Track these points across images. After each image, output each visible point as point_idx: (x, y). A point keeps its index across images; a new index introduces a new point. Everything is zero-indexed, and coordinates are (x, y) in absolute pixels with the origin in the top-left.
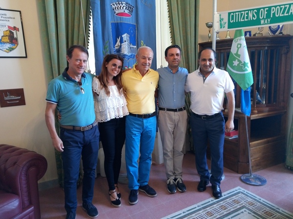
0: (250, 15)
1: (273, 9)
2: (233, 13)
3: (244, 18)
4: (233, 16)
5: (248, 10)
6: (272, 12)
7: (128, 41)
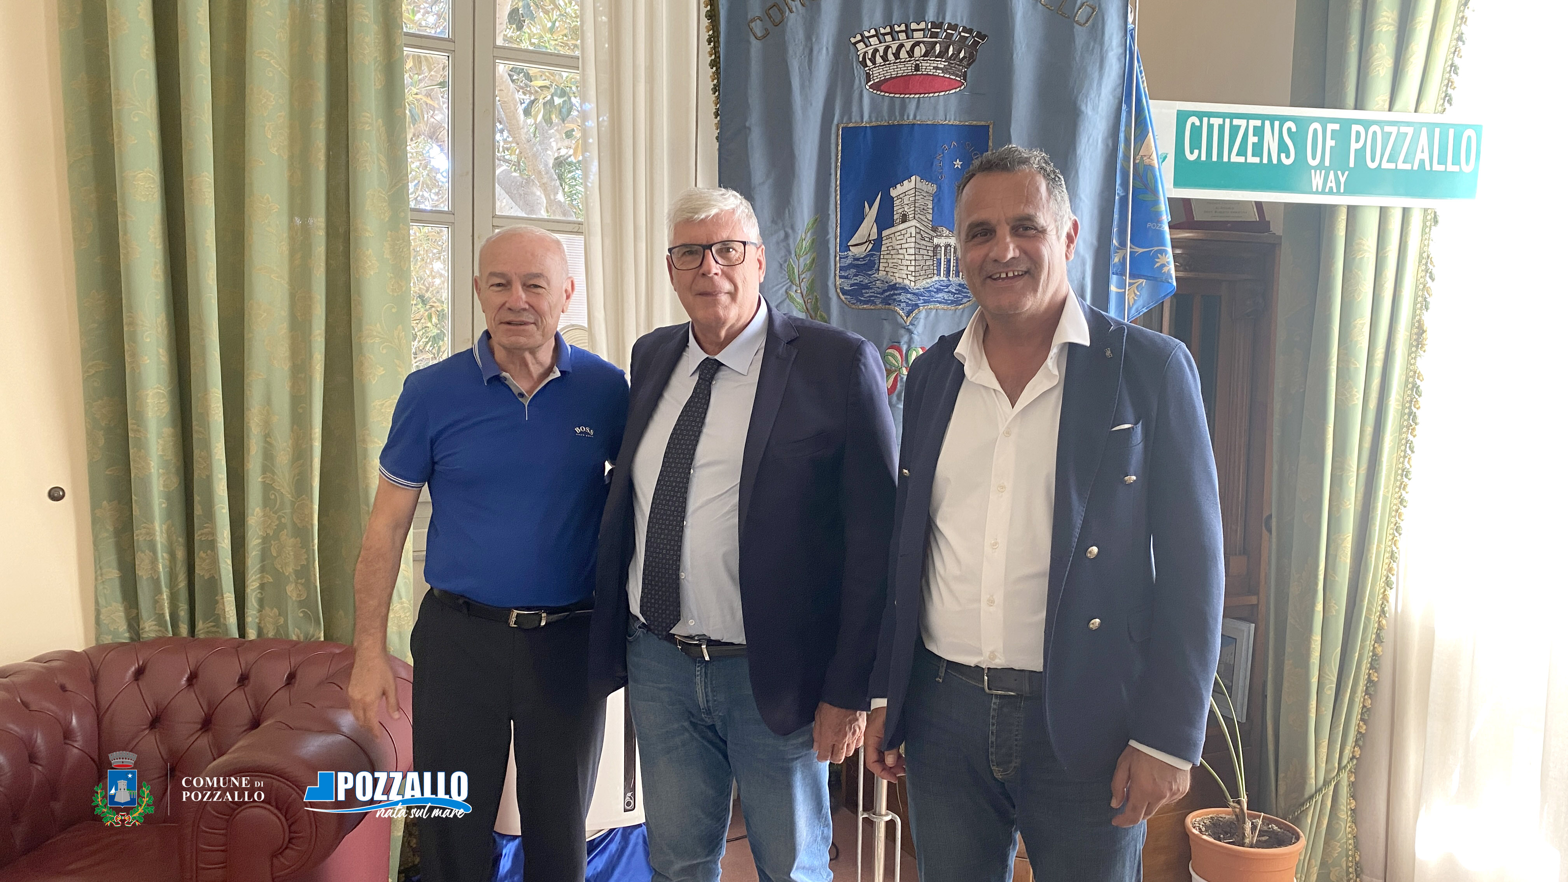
0: (1271, 142)
1: (1358, 133)
2: (1200, 115)
3: (1242, 152)
4: (1196, 131)
5: (1263, 118)
6: (1354, 146)
7: (922, 217)
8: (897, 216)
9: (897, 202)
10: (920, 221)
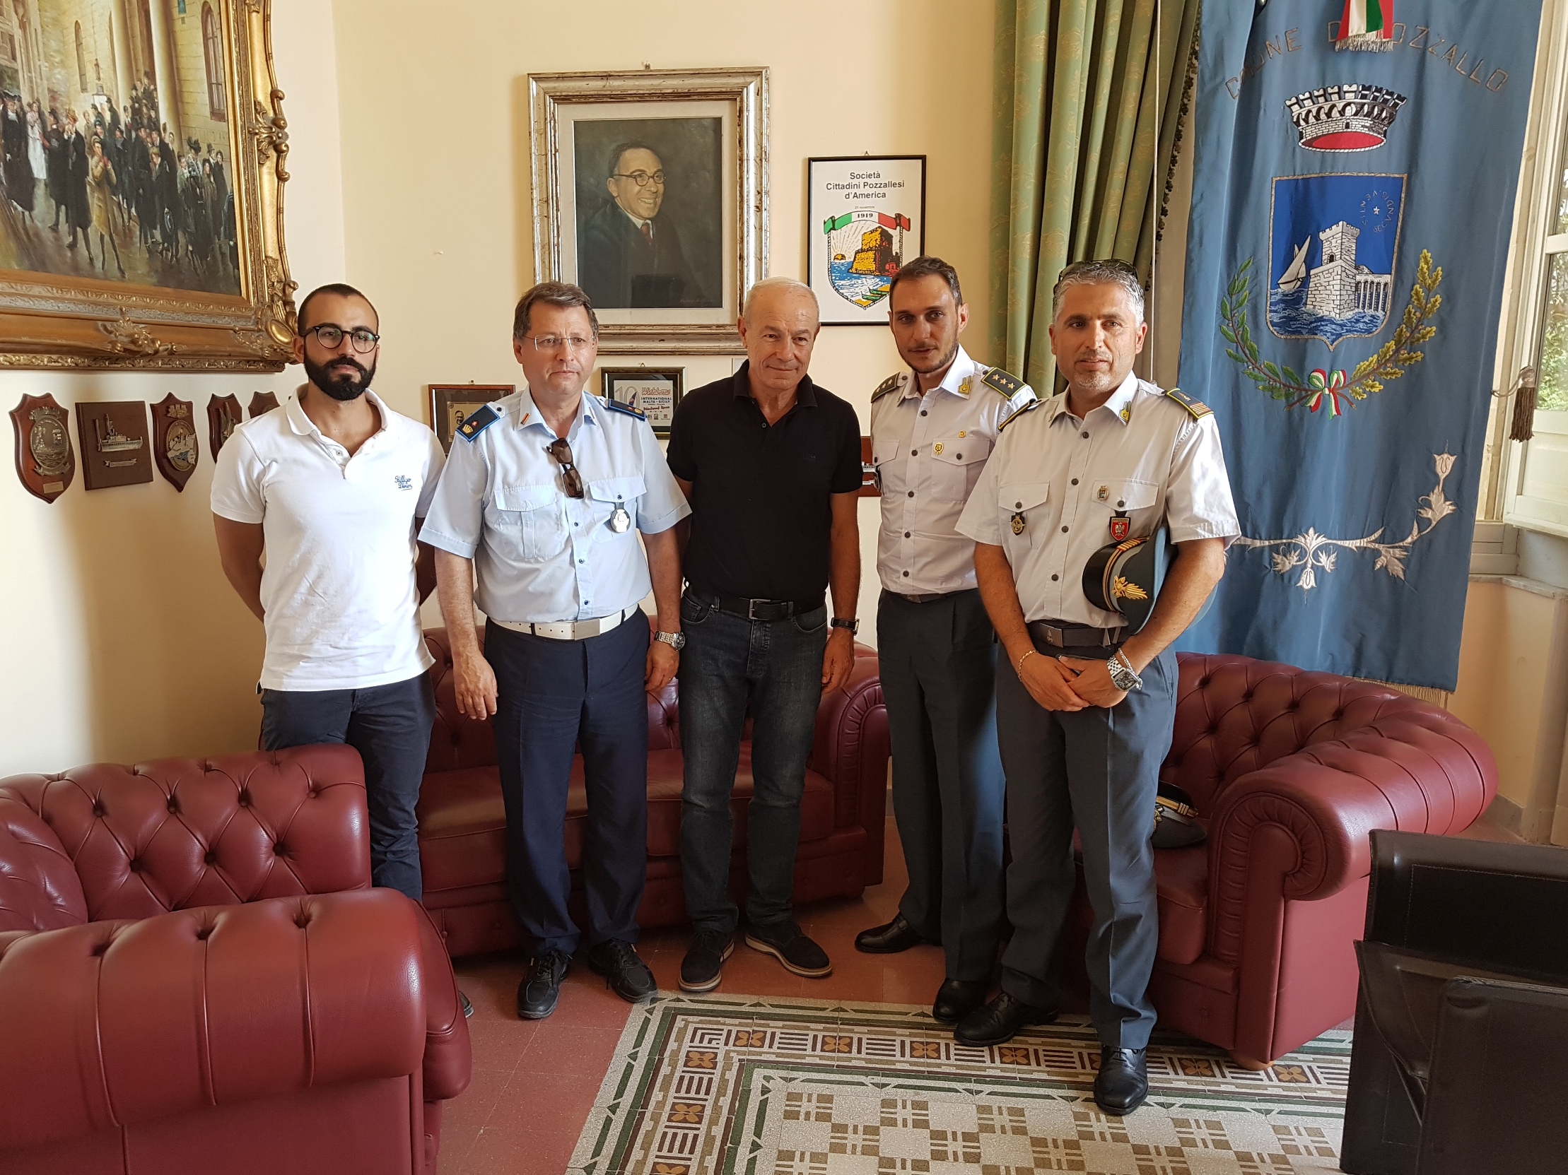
7: (1347, 257)
8: (1325, 257)
9: (1326, 245)
10: (1345, 261)
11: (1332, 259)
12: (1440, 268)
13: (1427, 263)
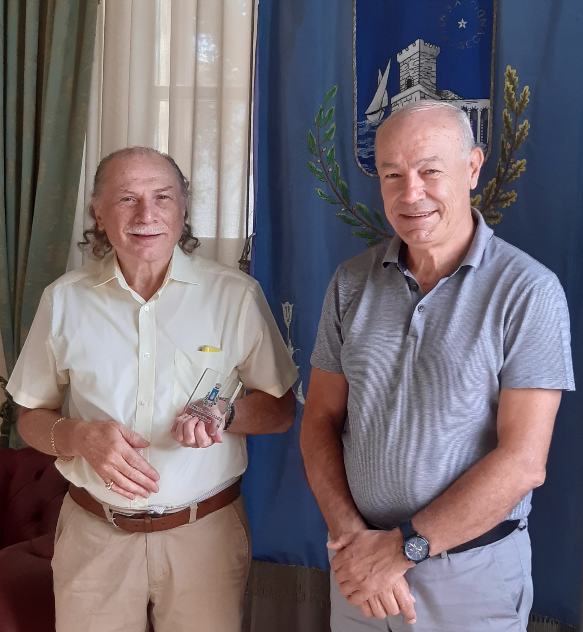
7: (426, 81)
8: (403, 82)
9: (403, 68)
10: (424, 85)
11: (409, 84)
12: (527, 88)
13: (512, 82)
